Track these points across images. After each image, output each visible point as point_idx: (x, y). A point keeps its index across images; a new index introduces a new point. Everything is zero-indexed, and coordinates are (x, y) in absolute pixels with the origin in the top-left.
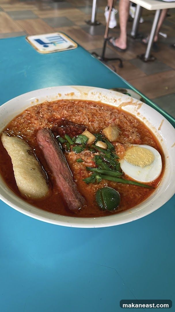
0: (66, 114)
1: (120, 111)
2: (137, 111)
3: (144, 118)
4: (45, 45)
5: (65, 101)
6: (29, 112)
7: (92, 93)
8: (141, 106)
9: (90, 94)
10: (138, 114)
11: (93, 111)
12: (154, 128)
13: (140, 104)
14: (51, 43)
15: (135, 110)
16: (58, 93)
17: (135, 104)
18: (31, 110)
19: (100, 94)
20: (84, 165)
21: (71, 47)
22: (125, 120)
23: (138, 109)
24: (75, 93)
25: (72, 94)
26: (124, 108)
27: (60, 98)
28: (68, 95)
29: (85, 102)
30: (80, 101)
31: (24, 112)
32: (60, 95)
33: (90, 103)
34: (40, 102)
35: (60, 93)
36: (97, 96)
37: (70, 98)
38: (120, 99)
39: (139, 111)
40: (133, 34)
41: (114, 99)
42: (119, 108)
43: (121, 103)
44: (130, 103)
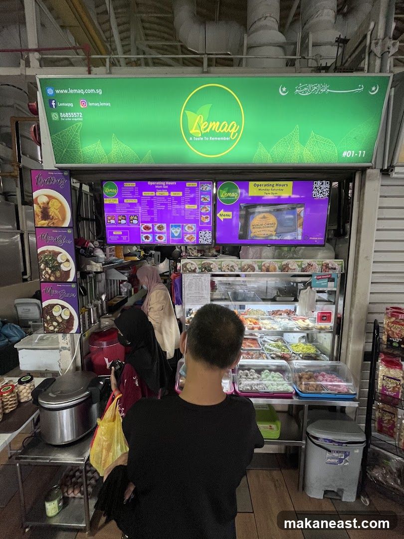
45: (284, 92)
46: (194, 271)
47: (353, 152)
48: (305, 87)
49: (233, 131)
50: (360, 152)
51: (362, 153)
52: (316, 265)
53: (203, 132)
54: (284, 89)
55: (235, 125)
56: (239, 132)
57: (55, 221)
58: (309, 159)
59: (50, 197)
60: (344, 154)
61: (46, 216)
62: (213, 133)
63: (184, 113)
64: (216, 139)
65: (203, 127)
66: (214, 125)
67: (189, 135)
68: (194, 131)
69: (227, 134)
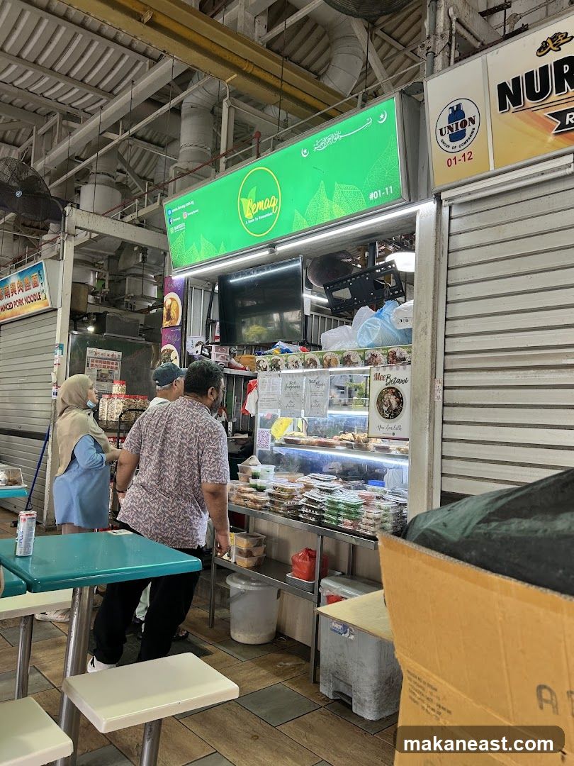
45: (306, 154)
46: (265, 370)
47: (380, 191)
48: (321, 141)
49: (274, 205)
50: (387, 189)
51: (389, 190)
52: (381, 355)
53: (254, 213)
54: (305, 151)
55: (275, 199)
56: (278, 205)
57: (173, 321)
58: (339, 213)
59: (172, 299)
60: (371, 196)
61: (169, 318)
62: (260, 213)
63: (240, 201)
64: (263, 217)
65: (253, 210)
66: (260, 204)
67: (245, 220)
68: (248, 215)
69: (270, 210)
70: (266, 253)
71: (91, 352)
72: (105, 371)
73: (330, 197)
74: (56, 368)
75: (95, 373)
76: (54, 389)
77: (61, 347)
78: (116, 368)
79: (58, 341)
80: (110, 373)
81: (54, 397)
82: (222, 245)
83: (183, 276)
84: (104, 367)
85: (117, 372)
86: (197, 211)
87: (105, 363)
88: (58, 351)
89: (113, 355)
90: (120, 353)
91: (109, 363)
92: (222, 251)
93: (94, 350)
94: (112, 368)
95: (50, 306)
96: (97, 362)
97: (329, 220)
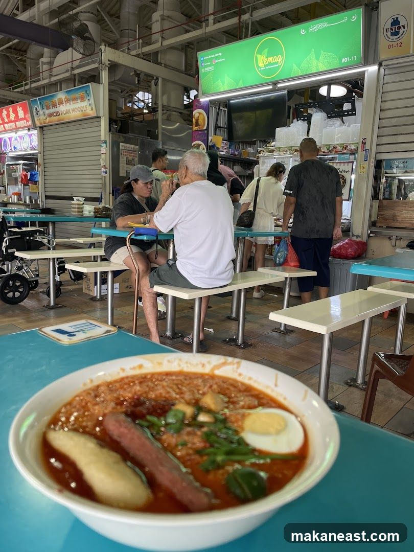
0: (139, 391)
1: (212, 377)
2: (237, 372)
3: (250, 379)
4: (71, 334)
5: (133, 377)
6: (81, 398)
7: (169, 361)
8: (239, 365)
9: (165, 362)
10: (240, 375)
11: (175, 382)
12: (268, 387)
13: (238, 363)
14: (79, 331)
15: (234, 371)
16: (119, 369)
17: (231, 363)
18: (84, 394)
19: (180, 360)
20: (191, 448)
21: (107, 332)
22: (225, 386)
23: (238, 368)
24: (145, 365)
25: (141, 366)
26: (218, 372)
27: (123, 375)
28: (134, 368)
29: (160, 374)
30: (153, 375)
31: (74, 399)
32: (123, 370)
33: (168, 374)
34: (96, 383)
35: (123, 367)
36: (176, 363)
37: (137, 372)
38: (209, 362)
39: (240, 371)
40: (169, 333)
41: (201, 363)
42: (211, 373)
43: (212, 366)
44: (224, 364)
45: (304, 32)
47: (348, 58)
48: (314, 26)
49: (280, 60)
51: (354, 58)
53: (265, 64)
55: (280, 57)
56: (282, 60)
57: (200, 127)
58: (322, 68)
59: (200, 113)
60: (343, 60)
61: (197, 124)
62: (270, 64)
63: (256, 56)
64: (272, 67)
65: (265, 62)
66: (270, 59)
67: (258, 67)
68: (261, 65)
69: (277, 63)
70: (271, 87)
71: (122, 146)
72: (130, 158)
73: (317, 59)
74: (103, 156)
75: (125, 159)
76: (103, 170)
77: (105, 142)
78: (136, 157)
79: (103, 138)
80: (133, 159)
81: (104, 174)
82: (241, 81)
83: (208, 99)
84: (130, 156)
85: (136, 159)
86: (224, 60)
87: (130, 153)
88: (104, 145)
89: (134, 148)
90: (138, 147)
91: (132, 153)
92: (241, 85)
93: (124, 144)
94: (134, 156)
95: (96, 115)
96: (126, 152)
97: (315, 72)
